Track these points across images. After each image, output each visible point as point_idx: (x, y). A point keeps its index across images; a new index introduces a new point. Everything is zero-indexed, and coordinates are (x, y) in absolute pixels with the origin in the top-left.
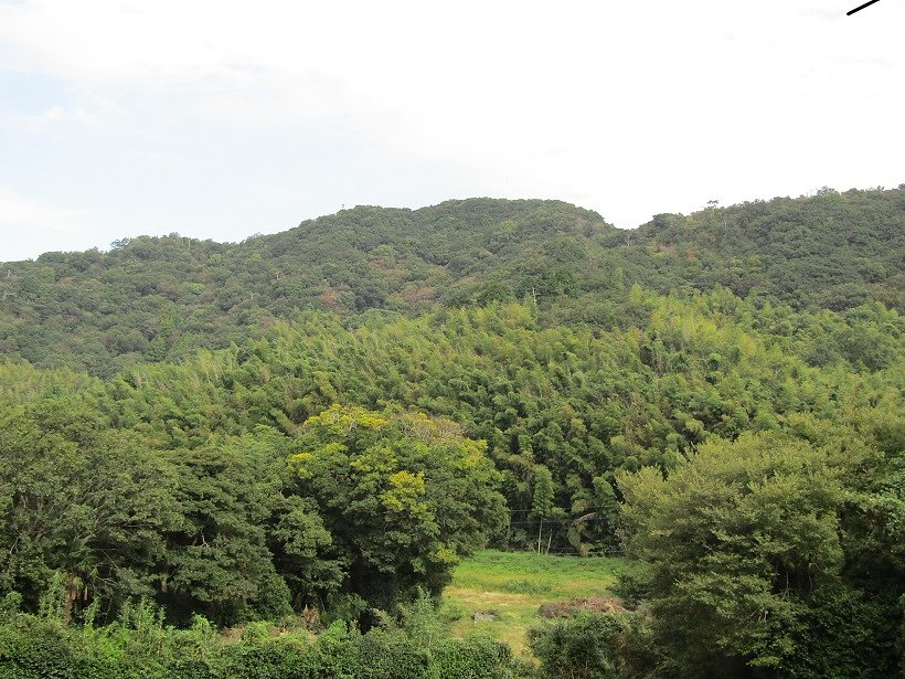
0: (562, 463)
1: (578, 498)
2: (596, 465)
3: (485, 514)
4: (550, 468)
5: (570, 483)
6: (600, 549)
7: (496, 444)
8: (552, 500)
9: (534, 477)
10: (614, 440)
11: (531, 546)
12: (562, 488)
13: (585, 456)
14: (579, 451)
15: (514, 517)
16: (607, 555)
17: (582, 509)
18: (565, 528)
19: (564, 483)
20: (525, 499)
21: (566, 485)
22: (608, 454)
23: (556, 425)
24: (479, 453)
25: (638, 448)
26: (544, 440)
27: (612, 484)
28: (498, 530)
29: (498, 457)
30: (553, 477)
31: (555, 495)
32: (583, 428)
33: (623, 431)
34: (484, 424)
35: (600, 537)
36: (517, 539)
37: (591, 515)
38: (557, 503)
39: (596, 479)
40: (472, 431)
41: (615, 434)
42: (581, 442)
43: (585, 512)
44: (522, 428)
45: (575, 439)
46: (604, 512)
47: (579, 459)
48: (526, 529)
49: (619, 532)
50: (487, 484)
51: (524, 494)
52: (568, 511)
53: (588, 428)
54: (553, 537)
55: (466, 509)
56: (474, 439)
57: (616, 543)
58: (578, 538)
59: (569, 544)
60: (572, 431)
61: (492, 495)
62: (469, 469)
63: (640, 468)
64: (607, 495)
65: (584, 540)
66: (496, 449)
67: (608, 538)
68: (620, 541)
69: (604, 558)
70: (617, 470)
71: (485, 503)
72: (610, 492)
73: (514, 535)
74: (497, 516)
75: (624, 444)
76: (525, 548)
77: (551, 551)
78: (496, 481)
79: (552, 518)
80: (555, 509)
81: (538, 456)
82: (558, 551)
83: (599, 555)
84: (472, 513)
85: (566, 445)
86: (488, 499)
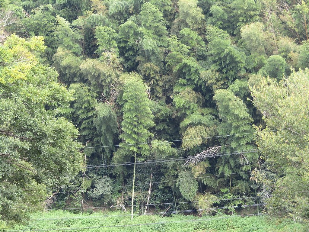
0: (166, 69)
1: (192, 125)
2: (220, 71)
3: (45, 153)
4: (147, 78)
5: (178, 101)
6: (228, 202)
7: (60, 42)
8: (152, 129)
9: (122, 92)
10: (246, 30)
11: (119, 201)
12: (166, 109)
13: (201, 58)
14: (192, 50)
15: (92, 158)
16: (239, 210)
17: (198, 141)
18: (172, 172)
19: (169, 101)
20: (108, 129)
21: (174, 105)
22: (239, 54)
23: (154, 8)
24: (31, 57)
25: (286, 42)
26: (136, 34)
27: (244, 99)
28: (67, 178)
29: (64, 63)
30: (152, 91)
31: (157, 121)
32: (199, 13)
33: (262, 15)
34: (38, 12)
35: (228, 183)
36: (97, 192)
37: (213, 151)
38: (159, 134)
39: (219, 94)
40: (19, 22)
41: (249, 19)
42: (195, 35)
43: (205, 146)
44: (100, 15)
45: (185, 31)
46: (234, 145)
47: (192, 62)
48: (111, 176)
49: (258, 175)
50: (47, 107)
51: (106, 120)
52: (177, 144)
53: (207, 12)
54: (155, 186)
55: (15, 147)
56: (25, 35)
57: (252, 192)
58: (194, 187)
59: (180, 197)
60: (181, 17)
61: (54, 123)
62: (16, 83)
63: (288, 73)
64: (237, 118)
65: (203, 189)
66: (60, 51)
67: (240, 186)
68: (259, 190)
69: (235, 216)
70: (252, 77)
71: (44, 136)
72: (243, 112)
73: (93, 187)
74: (63, 156)
75: (262, 36)
76: (111, 206)
77: (152, 207)
78: (60, 101)
79: (152, 157)
80: (156, 143)
81: (127, 60)
82: (162, 208)
83: (227, 212)
84: (25, 154)
85: (173, 40)
86: (48, 130)
